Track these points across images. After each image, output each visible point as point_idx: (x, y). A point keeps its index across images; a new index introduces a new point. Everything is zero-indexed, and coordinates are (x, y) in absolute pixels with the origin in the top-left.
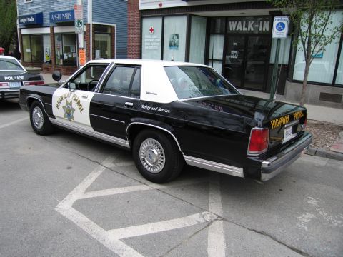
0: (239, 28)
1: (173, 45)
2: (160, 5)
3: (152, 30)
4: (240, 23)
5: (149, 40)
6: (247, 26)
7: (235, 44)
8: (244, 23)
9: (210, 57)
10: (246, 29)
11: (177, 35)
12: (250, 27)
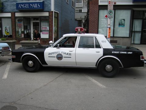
3: (106, 16)
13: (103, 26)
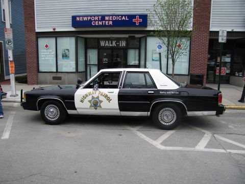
0: (107, 44)
1: (65, 56)
2: (54, 29)
3: (47, 46)
4: (107, 42)
5: (44, 53)
6: (112, 44)
7: (105, 54)
8: (110, 42)
9: (88, 63)
10: (111, 45)
11: (68, 50)
12: (114, 44)
13: (43, 58)
